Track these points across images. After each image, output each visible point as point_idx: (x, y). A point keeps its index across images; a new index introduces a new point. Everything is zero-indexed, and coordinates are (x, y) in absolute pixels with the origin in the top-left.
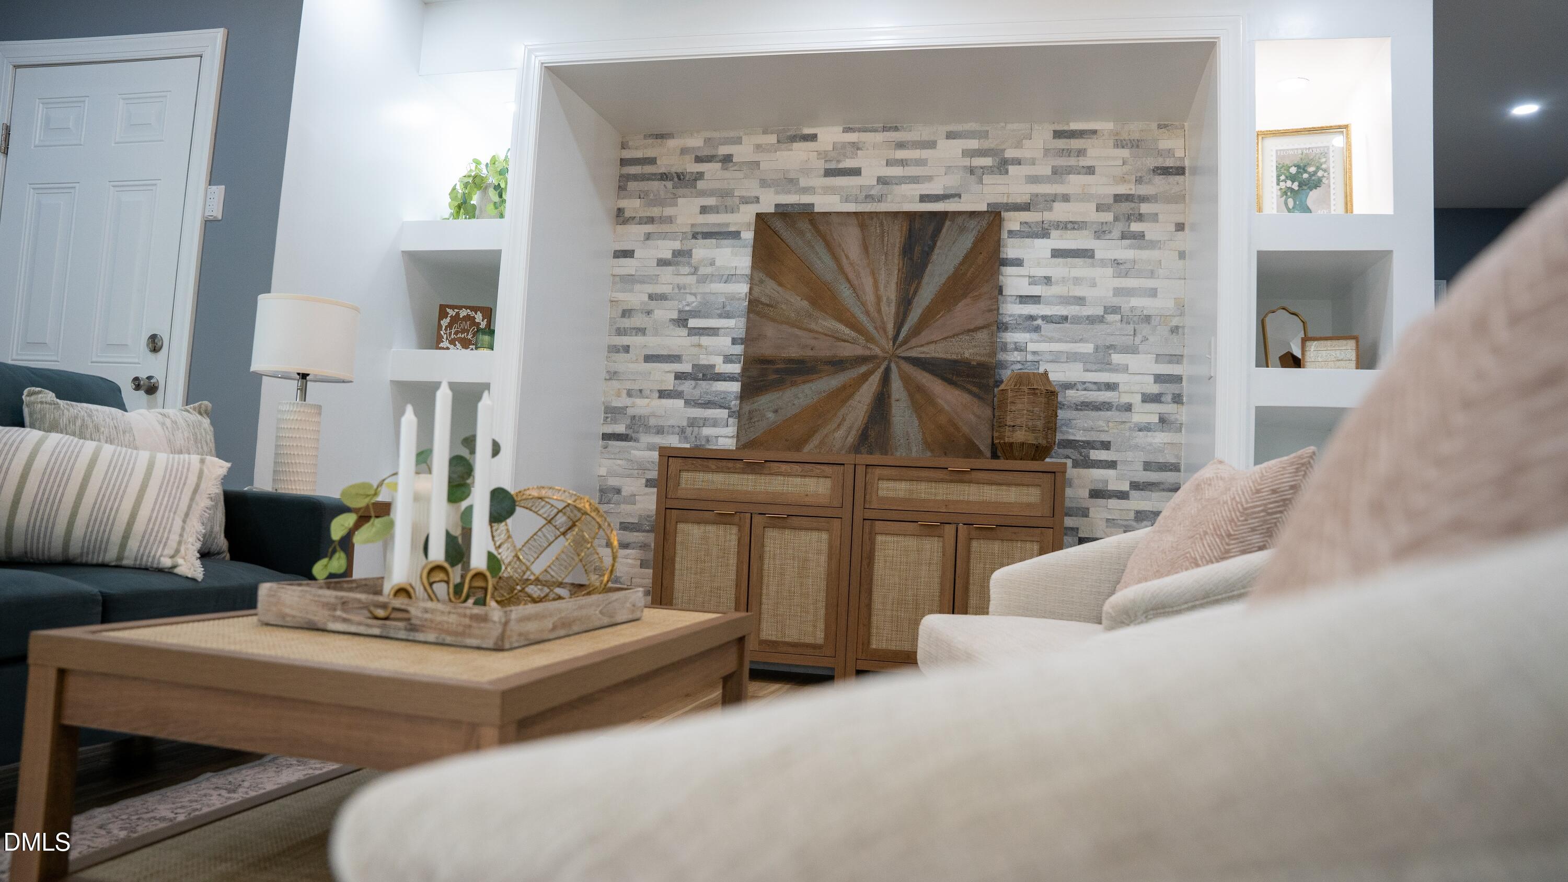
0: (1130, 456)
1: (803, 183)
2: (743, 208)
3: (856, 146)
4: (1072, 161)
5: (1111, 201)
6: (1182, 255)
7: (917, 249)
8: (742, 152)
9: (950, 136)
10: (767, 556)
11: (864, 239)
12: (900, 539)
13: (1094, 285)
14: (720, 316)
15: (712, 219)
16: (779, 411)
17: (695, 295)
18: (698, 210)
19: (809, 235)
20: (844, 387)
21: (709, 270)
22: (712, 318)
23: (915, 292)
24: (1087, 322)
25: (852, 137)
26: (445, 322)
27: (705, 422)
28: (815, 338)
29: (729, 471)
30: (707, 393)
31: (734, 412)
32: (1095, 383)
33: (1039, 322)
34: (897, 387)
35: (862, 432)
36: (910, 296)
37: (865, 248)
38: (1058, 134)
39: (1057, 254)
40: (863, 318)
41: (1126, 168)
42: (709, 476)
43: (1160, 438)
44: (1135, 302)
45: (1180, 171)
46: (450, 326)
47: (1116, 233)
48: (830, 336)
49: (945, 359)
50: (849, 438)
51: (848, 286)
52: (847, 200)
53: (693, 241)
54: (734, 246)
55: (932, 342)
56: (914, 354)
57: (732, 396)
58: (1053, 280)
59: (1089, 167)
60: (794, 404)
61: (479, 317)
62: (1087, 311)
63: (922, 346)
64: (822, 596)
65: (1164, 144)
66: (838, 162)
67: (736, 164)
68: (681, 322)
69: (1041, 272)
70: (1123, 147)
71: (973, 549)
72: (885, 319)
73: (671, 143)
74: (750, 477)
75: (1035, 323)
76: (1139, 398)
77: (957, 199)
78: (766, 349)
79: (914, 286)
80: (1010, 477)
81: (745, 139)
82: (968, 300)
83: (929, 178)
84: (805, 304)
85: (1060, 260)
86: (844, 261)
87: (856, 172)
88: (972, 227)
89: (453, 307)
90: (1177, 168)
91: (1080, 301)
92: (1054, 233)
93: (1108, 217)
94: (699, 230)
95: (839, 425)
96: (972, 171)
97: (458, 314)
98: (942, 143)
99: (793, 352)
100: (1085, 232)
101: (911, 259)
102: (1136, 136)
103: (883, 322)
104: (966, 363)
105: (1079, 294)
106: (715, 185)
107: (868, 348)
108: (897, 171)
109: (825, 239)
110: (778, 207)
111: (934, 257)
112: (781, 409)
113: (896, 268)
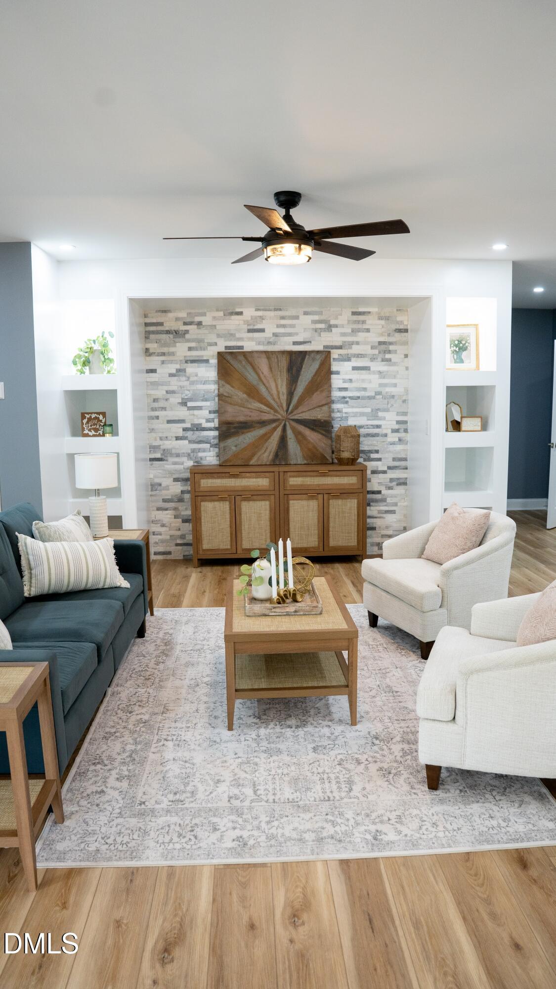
0: (387, 455)
1: (238, 335)
2: (209, 348)
3: (262, 318)
4: (360, 326)
5: (377, 344)
6: (407, 368)
7: (294, 369)
8: (206, 320)
9: (306, 313)
10: (243, 513)
11: (270, 365)
12: (300, 501)
13: (370, 382)
14: (203, 400)
15: (194, 353)
17: (189, 390)
18: (187, 349)
19: (244, 362)
20: (265, 435)
21: (195, 379)
22: (199, 401)
23: (295, 389)
24: (368, 399)
25: (260, 313)
26: (85, 421)
27: (199, 450)
28: (251, 412)
29: (223, 477)
30: (199, 437)
31: (213, 445)
32: (372, 425)
33: (348, 399)
34: (289, 432)
35: (276, 453)
36: (292, 391)
37: (271, 368)
38: (354, 313)
39: (354, 368)
40: (272, 402)
41: (383, 330)
42: (214, 481)
43: (399, 447)
44: (388, 389)
45: (406, 331)
46: (88, 422)
47: (380, 359)
48: (258, 411)
49: (311, 420)
50: (270, 457)
51: (264, 387)
52: (259, 344)
53: (186, 364)
54: (206, 367)
55: (304, 412)
56: (296, 417)
57: (211, 438)
58: (353, 380)
59: (367, 329)
60: (244, 442)
61: (101, 417)
62: (367, 394)
63: (299, 414)
64: (268, 528)
65: (399, 319)
66: (254, 325)
67: (204, 326)
68: (184, 403)
69: (348, 377)
70: (382, 320)
71: (330, 504)
73: (170, 315)
74: (233, 480)
75: (346, 400)
76: (390, 430)
77: (309, 343)
78: (229, 417)
79: (294, 386)
80: (344, 473)
81: (208, 314)
82: (318, 392)
83: (297, 334)
84: (245, 396)
85: (356, 371)
86: (261, 375)
87: (262, 330)
88: (318, 358)
89: (88, 413)
90: (405, 329)
91: (365, 389)
92: (353, 359)
93: (376, 352)
94: (188, 359)
95: (265, 451)
96: (316, 330)
97: (91, 416)
98: (302, 317)
99: (242, 419)
100: (366, 359)
101: (292, 374)
102: (388, 315)
103: (281, 403)
104: (319, 421)
105: (364, 386)
106: (195, 337)
107: (275, 415)
108: (281, 330)
109: (251, 365)
110: (226, 347)
111: (302, 373)
112: (238, 445)
113: (285, 378)
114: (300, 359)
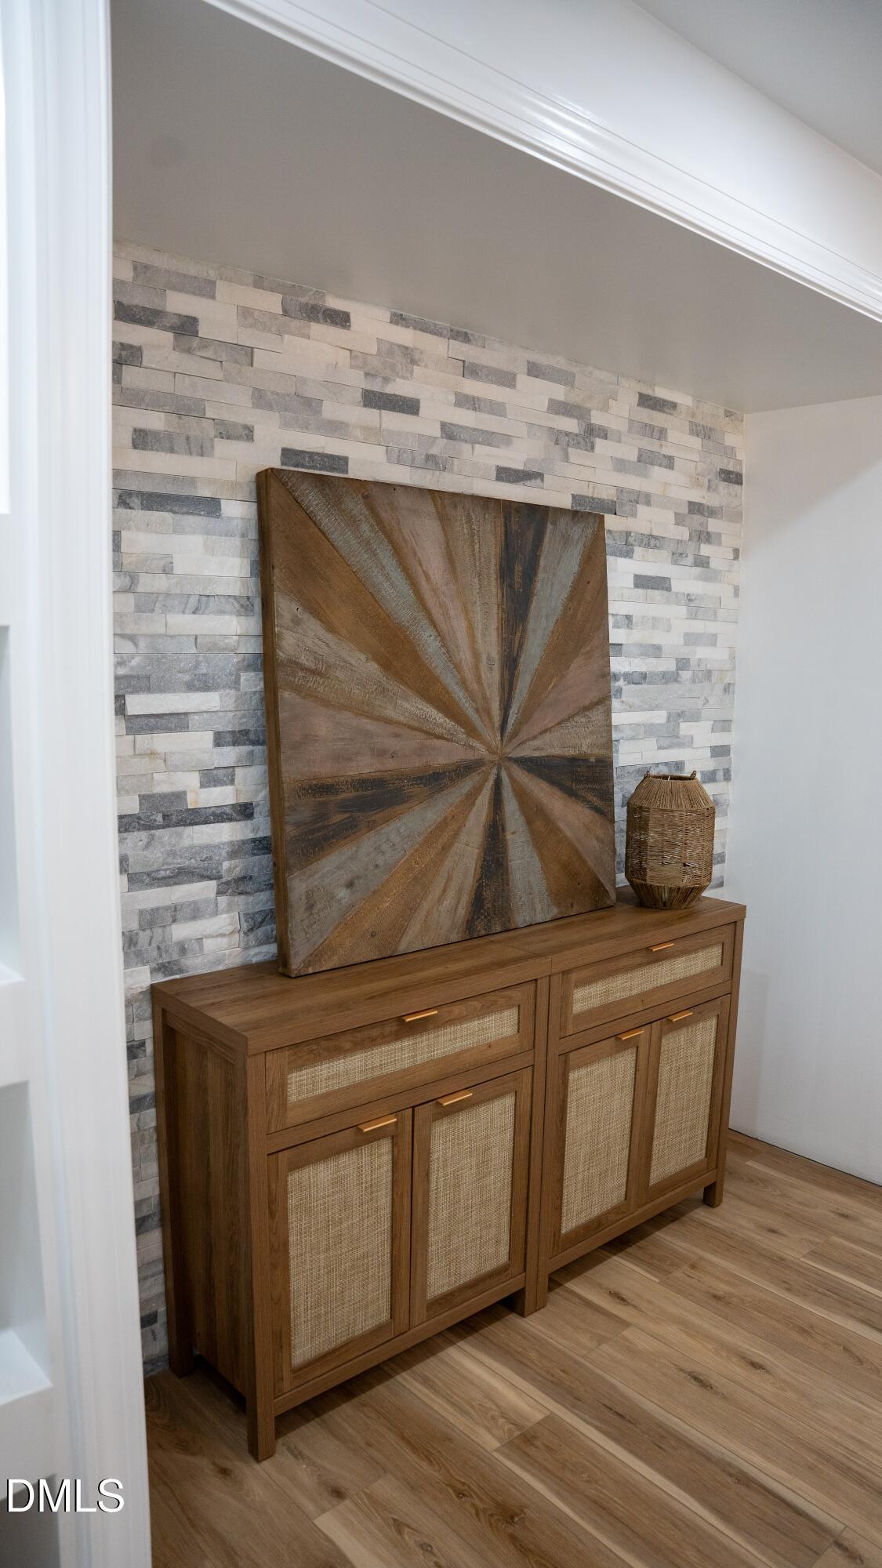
2: (222, 447)
3: (410, 356)
4: (656, 446)
5: (686, 510)
7: (518, 568)
8: (216, 317)
9: (534, 370)
11: (447, 543)
12: (595, 1067)
13: (669, 628)
14: (190, 687)
15: (158, 463)
16: (356, 881)
18: (129, 438)
19: (365, 527)
20: (442, 826)
21: (160, 583)
22: (174, 691)
23: (521, 645)
24: (663, 681)
25: (405, 336)
27: (176, 913)
28: (397, 736)
30: (173, 854)
31: (228, 883)
34: (511, 806)
35: (476, 894)
36: (515, 654)
37: (450, 559)
38: (643, 400)
39: (639, 582)
40: (459, 694)
41: (699, 466)
44: (701, 652)
45: (739, 479)
47: (690, 560)
48: (416, 729)
49: (563, 758)
50: (460, 909)
51: (434, 633)
52: (399, 458)
54: (207, 532)
55: (546, 731)
56: (527, 751)
57: (224, 853)
58: (633, 620)
59: (669, 457)
60: (377, 866)
62: (661, 665)
63: (535, 738)
65: (729, 439)
66: (386, 380)
67: (206, 343)
69: (624, 609)
70: (697, 435)
71: (663, 1052)
72: (488, 693)
77: (538, 481)
78: (318, 763)
79: (519, 634)
81: (219, 288)
82: (580, 658)
83: (506, 440)
84: (373, 667)
85: (641, 592)
86: (423, 583)
87: (410, 407)
88: (576, 537)
90: (737, 474)
91: (656, 651)
93: (684, 533)
94: (133, 485)
95: (444, 890)
96: (557, 437)
98: (523, 380)
99: (365, 766)
100: (664, 554)
101: (511, 586)
102: (708, 422)
103: (485, 698)
104: (584, 760)
105: (656, 642)
106: (162, 384)
107: (471, 747)
108: (465, 418)
109: (391, 542)
110: (287, 454)
111: (539, 585)
112: (358, 877)
113: (494, 600)
114: (530, 535)
